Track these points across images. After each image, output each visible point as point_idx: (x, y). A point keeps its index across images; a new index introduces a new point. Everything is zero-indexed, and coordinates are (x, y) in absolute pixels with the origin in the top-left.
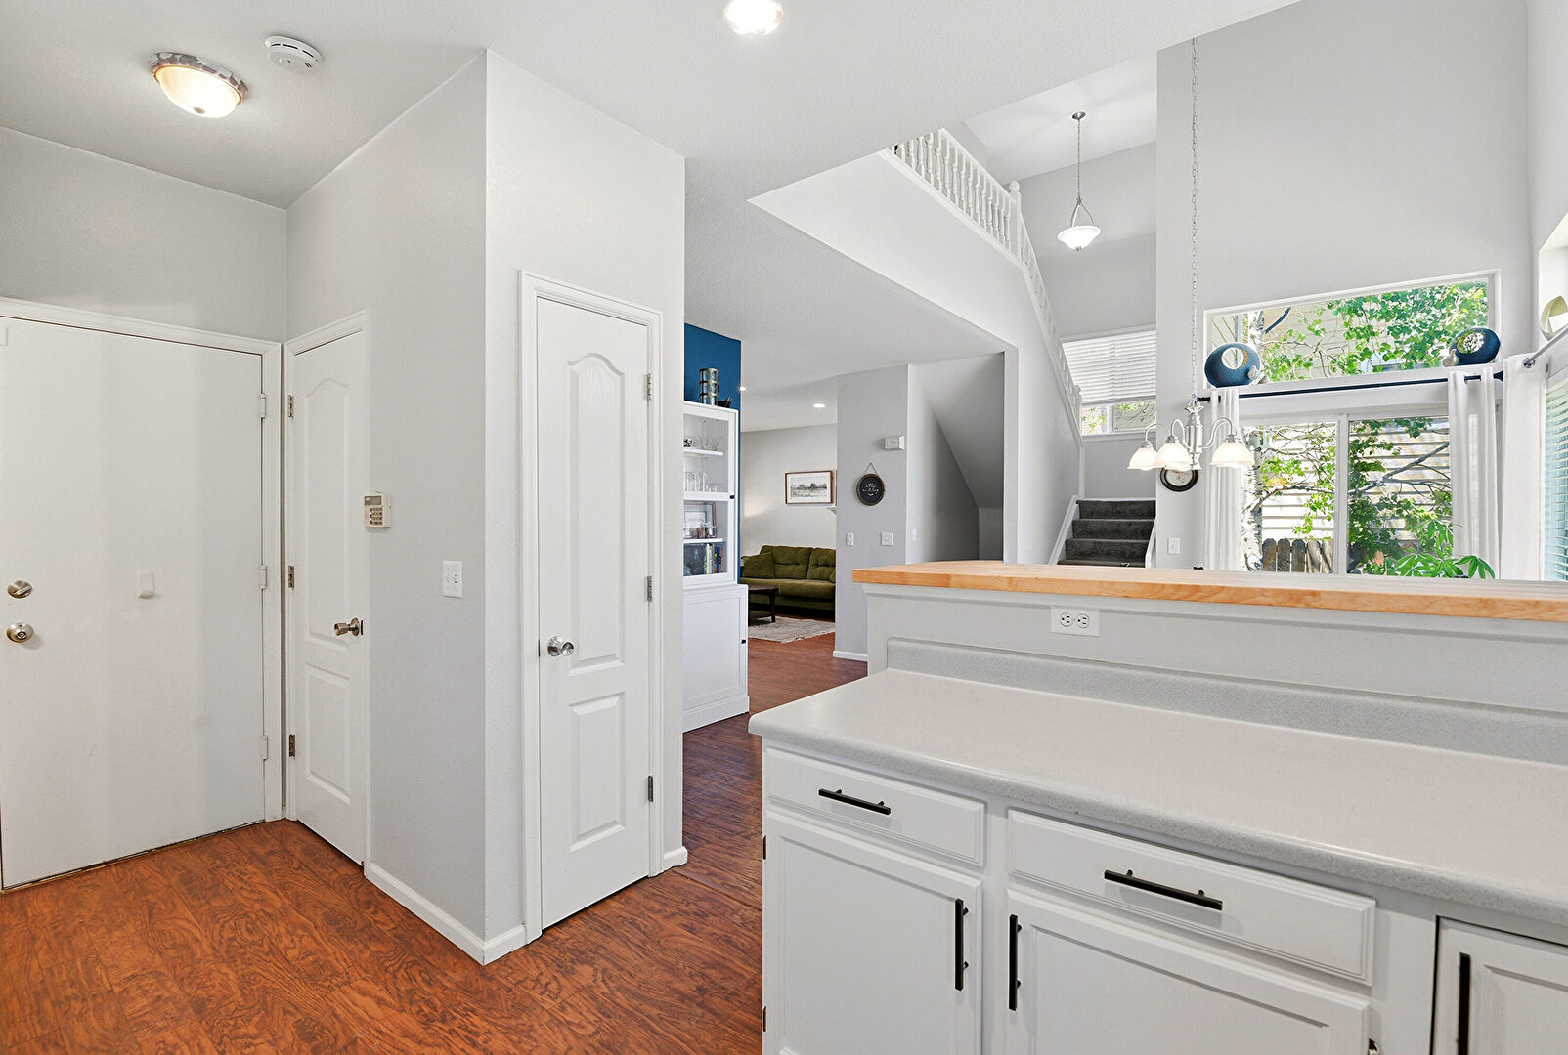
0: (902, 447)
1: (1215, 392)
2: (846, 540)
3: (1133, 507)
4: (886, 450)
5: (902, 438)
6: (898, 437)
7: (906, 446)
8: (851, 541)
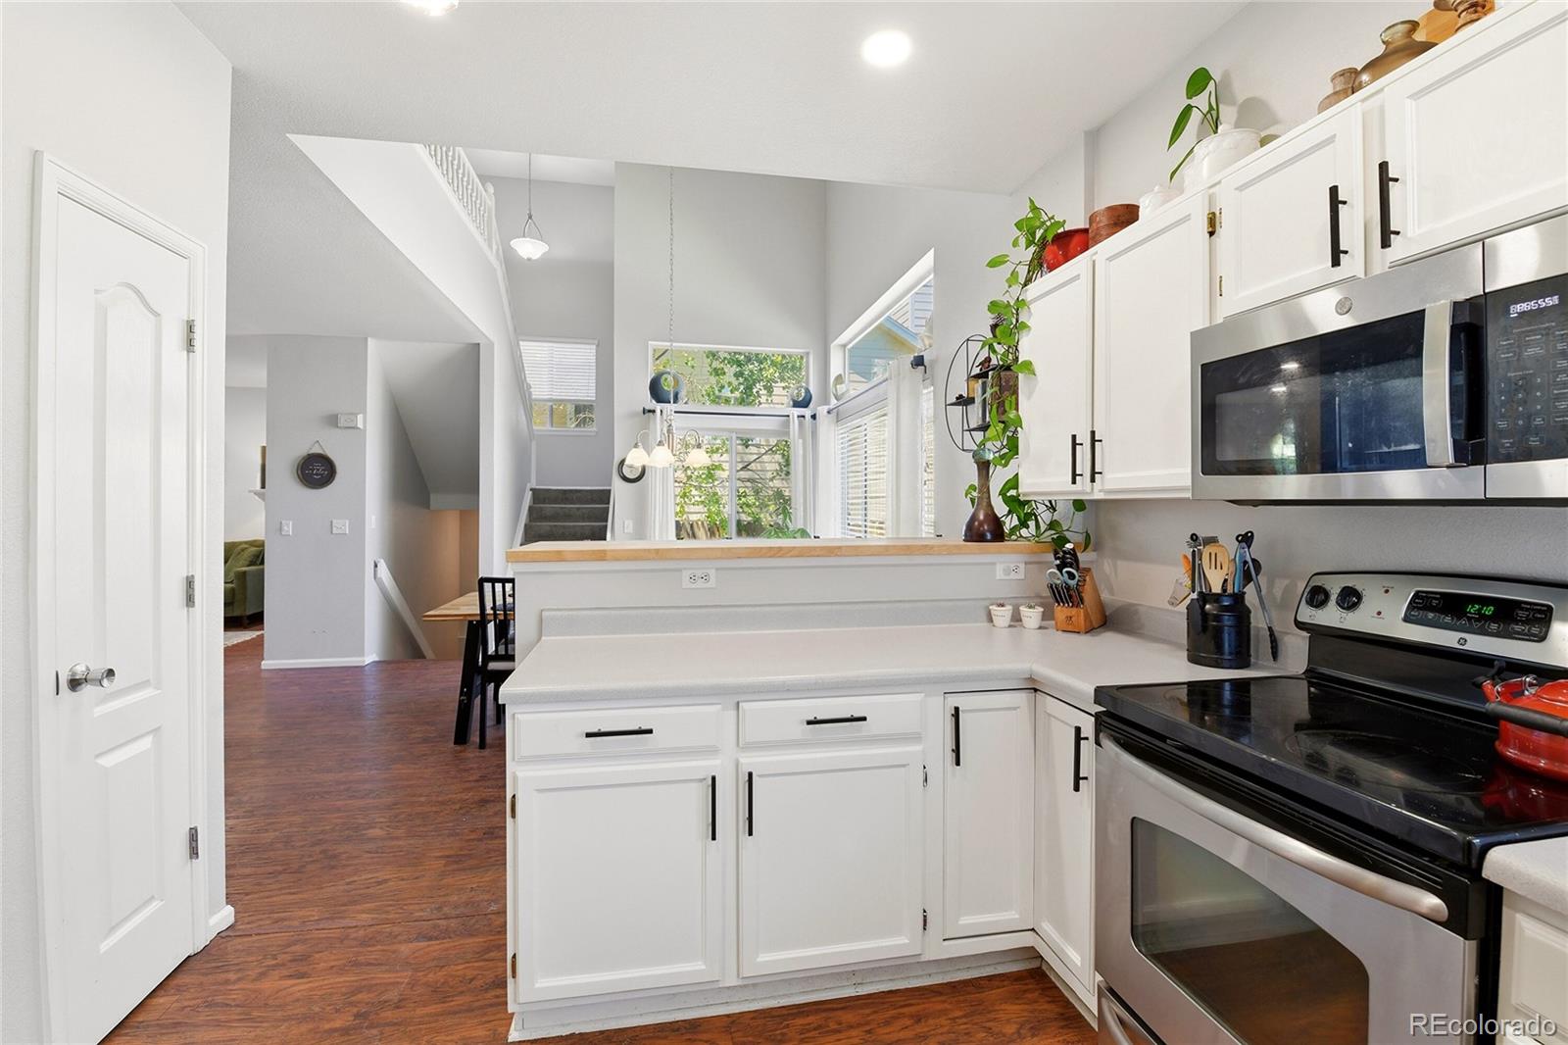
0: (360, 425)
1: (658, 407)
2: (281, 529)
3: (579, 494)
4: (340, 428)
5: (360, 417)
6: (356, 415)
7: (365, 427)
8: (289, 528)
